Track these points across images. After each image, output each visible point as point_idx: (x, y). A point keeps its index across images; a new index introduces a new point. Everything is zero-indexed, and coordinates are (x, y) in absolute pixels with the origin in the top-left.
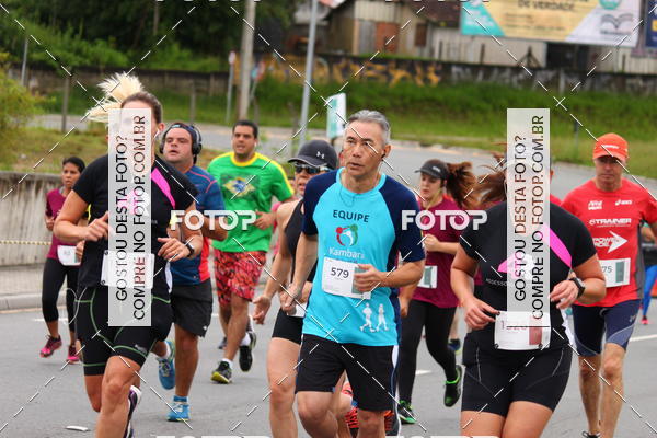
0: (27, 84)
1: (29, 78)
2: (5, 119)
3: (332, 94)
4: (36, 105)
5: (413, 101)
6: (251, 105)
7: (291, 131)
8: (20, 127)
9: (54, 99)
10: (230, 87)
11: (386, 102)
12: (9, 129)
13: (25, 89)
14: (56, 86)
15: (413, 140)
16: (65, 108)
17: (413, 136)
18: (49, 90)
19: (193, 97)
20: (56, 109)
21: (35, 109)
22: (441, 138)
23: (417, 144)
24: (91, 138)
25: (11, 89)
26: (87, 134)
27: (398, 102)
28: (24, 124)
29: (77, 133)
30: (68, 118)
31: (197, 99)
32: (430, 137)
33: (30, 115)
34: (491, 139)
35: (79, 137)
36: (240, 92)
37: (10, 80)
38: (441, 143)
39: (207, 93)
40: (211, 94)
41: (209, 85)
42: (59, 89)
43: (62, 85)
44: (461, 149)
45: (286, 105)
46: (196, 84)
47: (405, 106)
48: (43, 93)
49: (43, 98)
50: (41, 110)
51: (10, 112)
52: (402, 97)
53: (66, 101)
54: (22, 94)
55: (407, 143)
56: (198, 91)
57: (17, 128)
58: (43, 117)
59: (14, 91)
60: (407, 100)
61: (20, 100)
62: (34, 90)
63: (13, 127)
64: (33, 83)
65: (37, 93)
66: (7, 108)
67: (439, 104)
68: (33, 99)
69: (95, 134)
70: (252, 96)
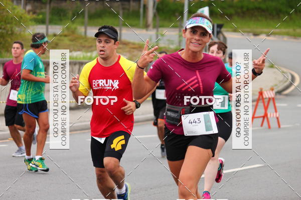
0: (25, 8)
1: (26, 4)
2: (13, 29)
3: (201, 8)
4: (31, 20)
5: (248, 10)
6: (155, 16)
7: (177, 29)
8: (22, 33)
9: (41, 16)
10: (142, 6)
11: (232, 11)
12: (16, 34)
13: (24, 11)
14: (42, 8)
15: (249, 32)
16: (47, 21)
17: (249, 30)
18: (38, 11)
19: (121, 12)
20: (42, 22)
21: (30, 22)
22: (265, 30)
23: (251, 34)
24: (63, 38)
25: (16, 11)
26: (61, 36)
27: (239, 10)
28: (24, 31)
29: (55, 35)
30: (50, 27)
31: (123, 14)
32: (258, 30)
33: (27, 26)
34: (294, 30)
35: (56, 38)
36: (147, 8)
37: (15, 6)
38: (265, 33)
39: (129, 10)
40: (131, 10)
41: (129, 5)
42: (43, 11)
43: (45, 8)
44: (277, 36)
45: (174, 15)
46: (122, 5)
47: (244, 13)
48: (34, 13)
49: (35, 16)
50: (34, 23)
51: (16, 25)
52: (242, 7)
53: (48, 17)
54: (22, 14)
55: (245, 34)
56: (124, 9)
57: (20, 33)
58: (35, 27)
59: (18, 12)
60: (245, 9)
61: (21, 18)
62: (29, 12)
63: (18, 33)
64: (29, 7)
65: (31, 13)
66: (14, 23)
67: (263, 11)
68: (29, 16)
69: (66, 36)
70: (155, 11)
